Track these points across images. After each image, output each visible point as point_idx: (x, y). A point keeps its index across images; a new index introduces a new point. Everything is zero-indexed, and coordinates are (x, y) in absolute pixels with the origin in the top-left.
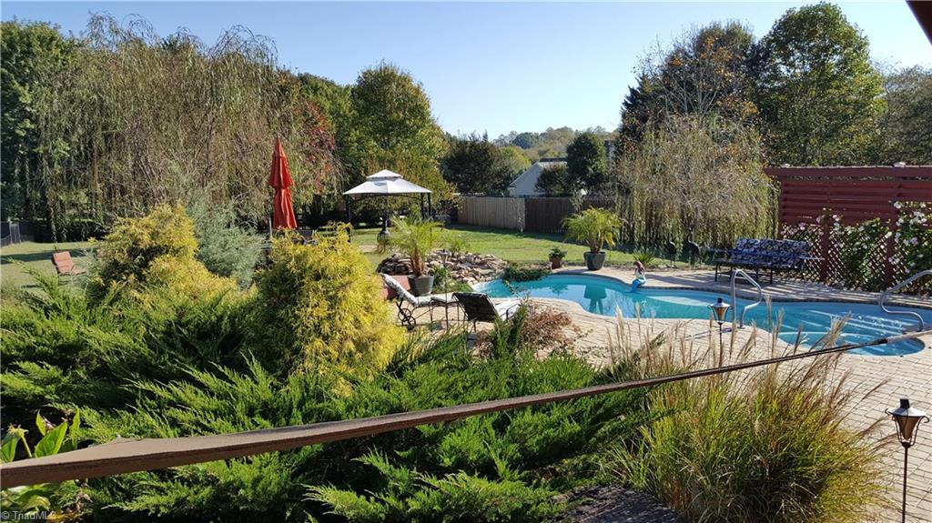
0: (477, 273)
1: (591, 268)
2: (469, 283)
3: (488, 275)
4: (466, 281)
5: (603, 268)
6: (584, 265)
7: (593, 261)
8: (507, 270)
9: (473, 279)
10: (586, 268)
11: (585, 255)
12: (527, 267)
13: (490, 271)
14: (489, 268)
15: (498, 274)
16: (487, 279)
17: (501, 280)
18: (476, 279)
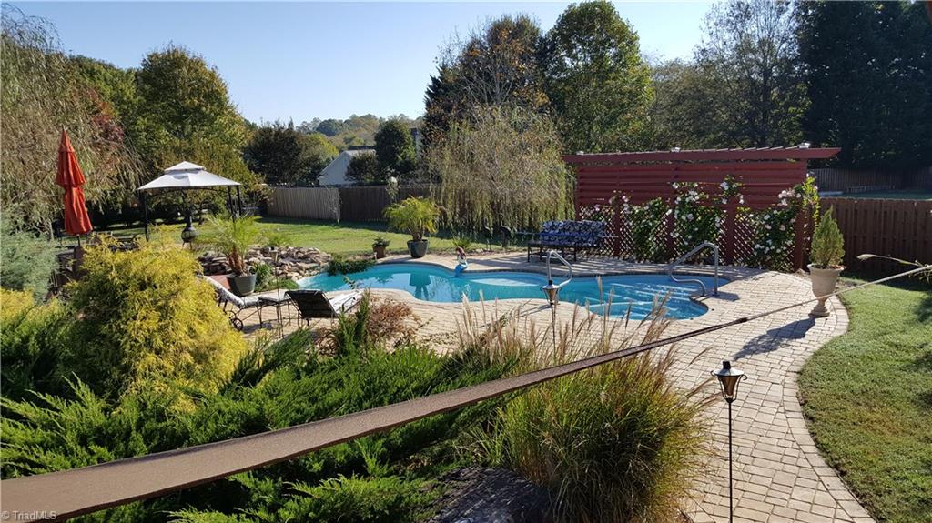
0: (301, 268)
1: (415, 256)
2: (294, 279)
3: (313, 269)
4: (291, 277)
5: (426, 256)
6: (407, 253)
7: (416, 249)
8: (332, 263)
9: (297, 274)
10: (410, 256)
11: (408, 243)
12: (351, 259)
13: (314, 265)
14: (313, 262)
15: (323, 267)
16: (312, 273)
17: (326, 273)
18: (301, 274)
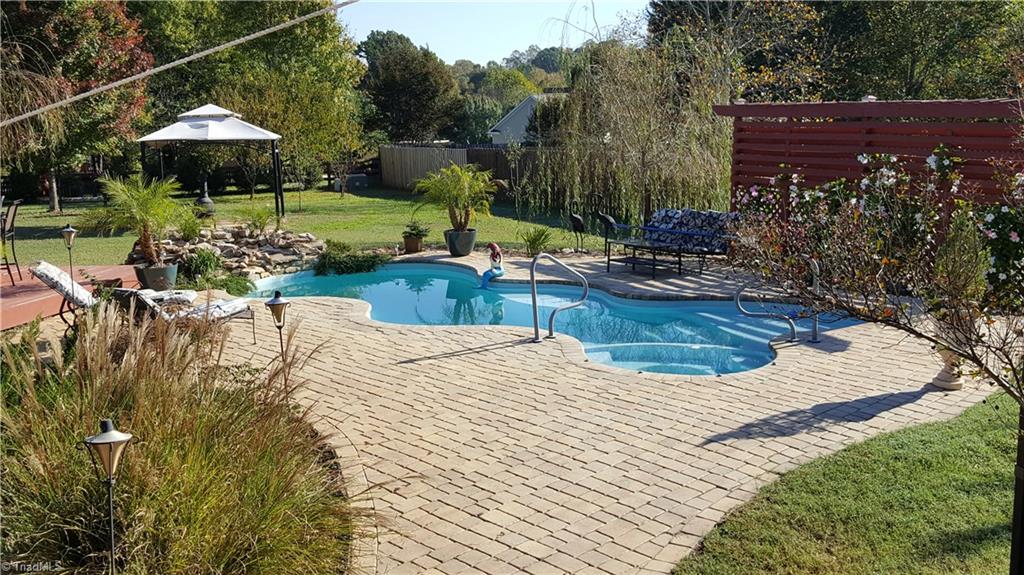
0: (268, 262)
1: (455, 254)
2: (251, 277)
3: (290, 263)
4: (247, 274)
5: (473, 254)
6: (444, 248)
7: (459, 240)
8: (323, 257)
9: (261, 269)
10: (448, 253)
11: (446, 234)
12: (359, 253)
13: (294, 257)
14: (294, 253)
15: (307, 262)
16: (287, 270)
17: (312, 272)
18: (266, 270)
